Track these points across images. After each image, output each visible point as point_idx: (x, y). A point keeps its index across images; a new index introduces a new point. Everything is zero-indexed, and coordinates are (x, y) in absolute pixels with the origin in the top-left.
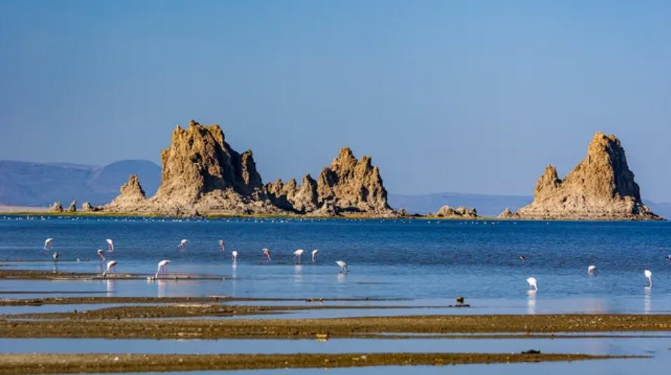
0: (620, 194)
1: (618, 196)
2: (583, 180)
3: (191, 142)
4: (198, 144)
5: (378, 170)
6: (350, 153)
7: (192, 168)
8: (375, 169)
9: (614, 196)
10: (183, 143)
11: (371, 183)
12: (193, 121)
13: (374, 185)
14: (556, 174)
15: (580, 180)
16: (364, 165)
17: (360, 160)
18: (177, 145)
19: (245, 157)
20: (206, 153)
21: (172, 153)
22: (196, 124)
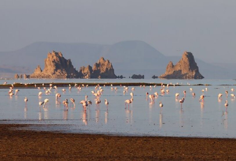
0: (192, 70)
1: (191, 70)
2: (180, 66)
3: (53, 57)
4: (55, 57)
5: (111, 64)
6: (103, 59)
7: (52, 64)
8: (110, 63)
9: (189, 70)
10: (51, 57)
11: (109, 67)
12: (53, 51)
13: (110, 68)
14: (173, 64)
15: (180, 65)
16: (107, 62)
17: (106, 61)
18: (49, 58)
19: (69, 61)
20: (57, 60)
21: (48, 60)
22: (54, 52)
